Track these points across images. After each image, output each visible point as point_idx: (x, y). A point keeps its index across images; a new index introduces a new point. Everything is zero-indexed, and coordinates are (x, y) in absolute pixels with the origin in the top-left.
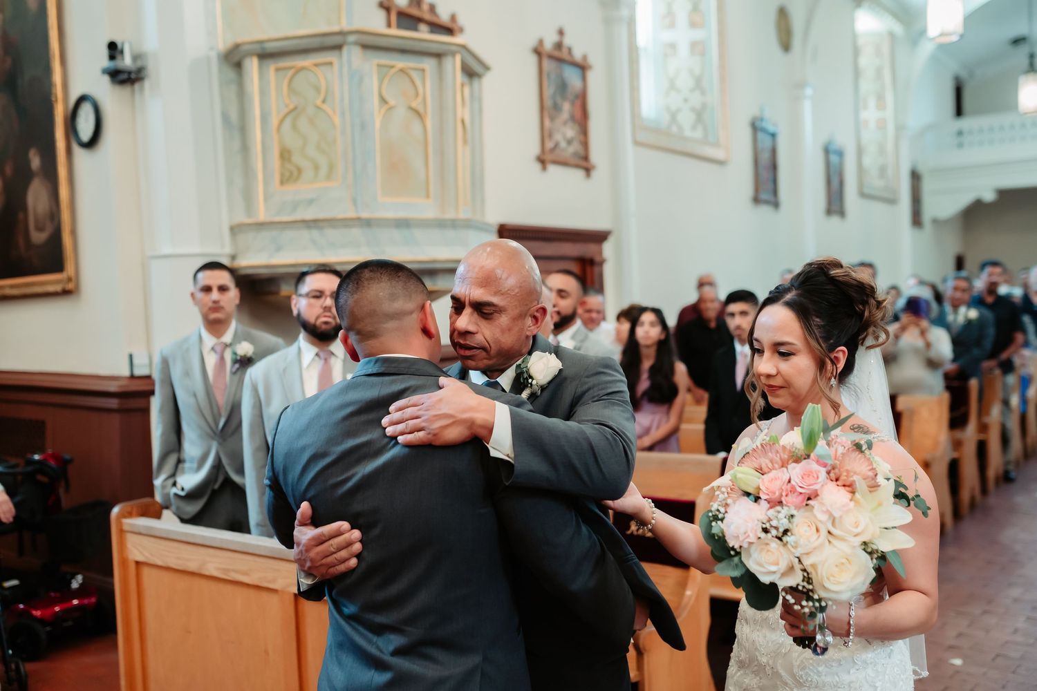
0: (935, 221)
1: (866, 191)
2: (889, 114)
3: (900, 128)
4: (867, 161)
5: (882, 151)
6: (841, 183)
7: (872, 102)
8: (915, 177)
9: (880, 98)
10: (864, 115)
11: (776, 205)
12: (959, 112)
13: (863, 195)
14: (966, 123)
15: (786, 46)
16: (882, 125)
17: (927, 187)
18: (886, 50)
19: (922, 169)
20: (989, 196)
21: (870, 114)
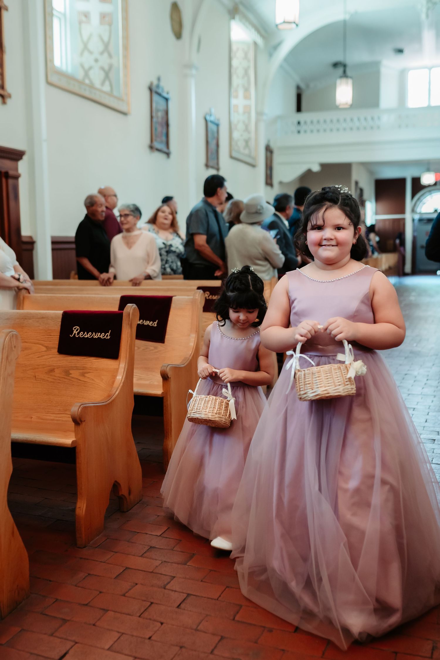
0: (281, 183)
1: (234, 154)
2: (252, 102)
3: (259, 114)
4: (236, 135)
5: (247, 129)
6: (218, 145)
7: (241, 93)
8: (269, 150)
9: (247, 90)
10: (234, 101)
11: (168, 154)
12: (299, 109)
13: (232, 157)
14: (303, 117)
15: (178, 35)
16: (247, 110)
17: (277, 159)
18: (251, 55)
19: (273, 145)
20: (316, 168)
21: (239, 101)
